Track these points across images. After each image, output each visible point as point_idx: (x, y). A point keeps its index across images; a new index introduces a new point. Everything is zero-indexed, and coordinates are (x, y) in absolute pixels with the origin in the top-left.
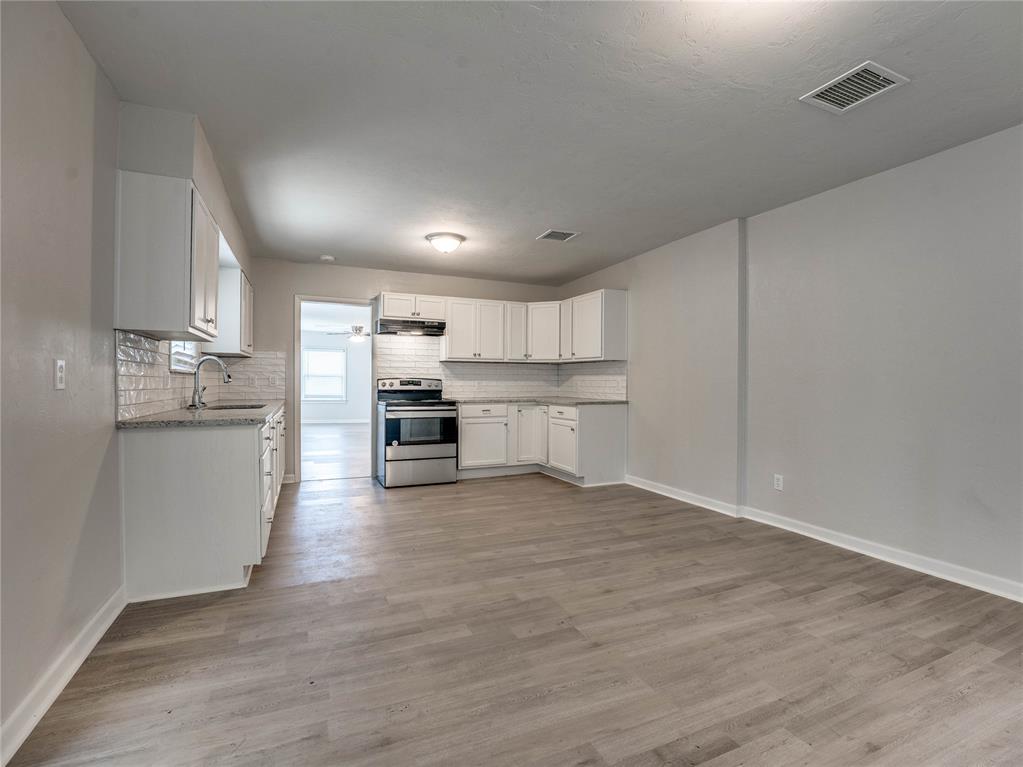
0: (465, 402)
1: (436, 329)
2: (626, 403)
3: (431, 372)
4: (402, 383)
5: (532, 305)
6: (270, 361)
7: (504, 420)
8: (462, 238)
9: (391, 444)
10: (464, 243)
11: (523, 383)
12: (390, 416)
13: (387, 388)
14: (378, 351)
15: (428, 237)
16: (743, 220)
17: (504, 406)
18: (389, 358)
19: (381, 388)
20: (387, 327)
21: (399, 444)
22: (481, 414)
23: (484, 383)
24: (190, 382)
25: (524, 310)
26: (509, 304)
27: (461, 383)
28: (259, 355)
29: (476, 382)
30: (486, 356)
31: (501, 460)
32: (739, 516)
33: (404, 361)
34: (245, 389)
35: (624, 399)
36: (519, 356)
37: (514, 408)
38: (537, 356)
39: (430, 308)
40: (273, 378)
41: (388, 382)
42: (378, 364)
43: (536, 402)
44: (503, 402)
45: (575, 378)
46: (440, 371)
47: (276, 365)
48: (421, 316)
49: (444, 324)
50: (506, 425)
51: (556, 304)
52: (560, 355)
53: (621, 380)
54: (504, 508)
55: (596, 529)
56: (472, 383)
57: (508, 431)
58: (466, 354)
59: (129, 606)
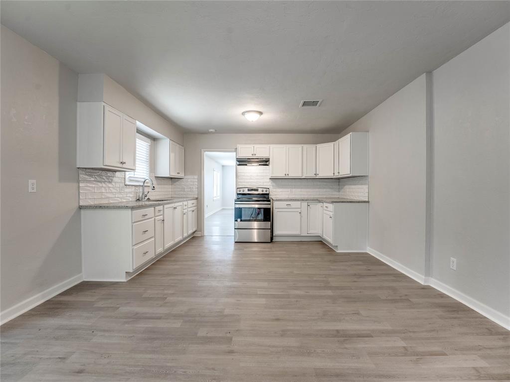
0: (277, 200)
1: (265, 162)
2: (368, 202)
3: (265, 184)
4: (249, 190)
5: (319, 146)
6: (190, 180)
7: (299, 211)
8: (261, 113)
9: (237, 221)
10: (262, 116)
11: (317, 190)
12: (237, 206)
13: (242, 192)
14: (239, 174)
15: (243, 114)
16: (429, 73)
17: (299, 202)
18: (244, 177)
19: (239, 192)
20: (242, 162)
21: (241, 221)
22: (286, 207)
23: (294, 190)
24: (141, 189)
25: (314, 149)
26: (305, 146)
27: (281, 190)
28: (187, 177)
29: (289, 189)
30: (292, 175)
31: (297, 232)
32: (426, 284)
33: (251, 179)
34: (182, 193)
35: (367, 200)
36: (311, 174)
37: (305, 204)
38: (322, 175)
39: (261, 151)
40: (193, 188)
41: (242, 189)
42: (239, 180)
43: (319, 201)
44: (298, 200)
45: (346, 187)
46: (270, 183)
47: (194, 182)
48: (256, 156)
49: (269, 159)
50: (300, 213)
51: (332, 144)
52: (334, 174)
53: (365, 187)
54: (278, 259)
55: (315, 279)
56: (287, 190)
57: (301, 217)
58: (281, 174)
59: (84, 282)
